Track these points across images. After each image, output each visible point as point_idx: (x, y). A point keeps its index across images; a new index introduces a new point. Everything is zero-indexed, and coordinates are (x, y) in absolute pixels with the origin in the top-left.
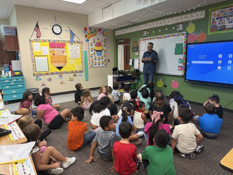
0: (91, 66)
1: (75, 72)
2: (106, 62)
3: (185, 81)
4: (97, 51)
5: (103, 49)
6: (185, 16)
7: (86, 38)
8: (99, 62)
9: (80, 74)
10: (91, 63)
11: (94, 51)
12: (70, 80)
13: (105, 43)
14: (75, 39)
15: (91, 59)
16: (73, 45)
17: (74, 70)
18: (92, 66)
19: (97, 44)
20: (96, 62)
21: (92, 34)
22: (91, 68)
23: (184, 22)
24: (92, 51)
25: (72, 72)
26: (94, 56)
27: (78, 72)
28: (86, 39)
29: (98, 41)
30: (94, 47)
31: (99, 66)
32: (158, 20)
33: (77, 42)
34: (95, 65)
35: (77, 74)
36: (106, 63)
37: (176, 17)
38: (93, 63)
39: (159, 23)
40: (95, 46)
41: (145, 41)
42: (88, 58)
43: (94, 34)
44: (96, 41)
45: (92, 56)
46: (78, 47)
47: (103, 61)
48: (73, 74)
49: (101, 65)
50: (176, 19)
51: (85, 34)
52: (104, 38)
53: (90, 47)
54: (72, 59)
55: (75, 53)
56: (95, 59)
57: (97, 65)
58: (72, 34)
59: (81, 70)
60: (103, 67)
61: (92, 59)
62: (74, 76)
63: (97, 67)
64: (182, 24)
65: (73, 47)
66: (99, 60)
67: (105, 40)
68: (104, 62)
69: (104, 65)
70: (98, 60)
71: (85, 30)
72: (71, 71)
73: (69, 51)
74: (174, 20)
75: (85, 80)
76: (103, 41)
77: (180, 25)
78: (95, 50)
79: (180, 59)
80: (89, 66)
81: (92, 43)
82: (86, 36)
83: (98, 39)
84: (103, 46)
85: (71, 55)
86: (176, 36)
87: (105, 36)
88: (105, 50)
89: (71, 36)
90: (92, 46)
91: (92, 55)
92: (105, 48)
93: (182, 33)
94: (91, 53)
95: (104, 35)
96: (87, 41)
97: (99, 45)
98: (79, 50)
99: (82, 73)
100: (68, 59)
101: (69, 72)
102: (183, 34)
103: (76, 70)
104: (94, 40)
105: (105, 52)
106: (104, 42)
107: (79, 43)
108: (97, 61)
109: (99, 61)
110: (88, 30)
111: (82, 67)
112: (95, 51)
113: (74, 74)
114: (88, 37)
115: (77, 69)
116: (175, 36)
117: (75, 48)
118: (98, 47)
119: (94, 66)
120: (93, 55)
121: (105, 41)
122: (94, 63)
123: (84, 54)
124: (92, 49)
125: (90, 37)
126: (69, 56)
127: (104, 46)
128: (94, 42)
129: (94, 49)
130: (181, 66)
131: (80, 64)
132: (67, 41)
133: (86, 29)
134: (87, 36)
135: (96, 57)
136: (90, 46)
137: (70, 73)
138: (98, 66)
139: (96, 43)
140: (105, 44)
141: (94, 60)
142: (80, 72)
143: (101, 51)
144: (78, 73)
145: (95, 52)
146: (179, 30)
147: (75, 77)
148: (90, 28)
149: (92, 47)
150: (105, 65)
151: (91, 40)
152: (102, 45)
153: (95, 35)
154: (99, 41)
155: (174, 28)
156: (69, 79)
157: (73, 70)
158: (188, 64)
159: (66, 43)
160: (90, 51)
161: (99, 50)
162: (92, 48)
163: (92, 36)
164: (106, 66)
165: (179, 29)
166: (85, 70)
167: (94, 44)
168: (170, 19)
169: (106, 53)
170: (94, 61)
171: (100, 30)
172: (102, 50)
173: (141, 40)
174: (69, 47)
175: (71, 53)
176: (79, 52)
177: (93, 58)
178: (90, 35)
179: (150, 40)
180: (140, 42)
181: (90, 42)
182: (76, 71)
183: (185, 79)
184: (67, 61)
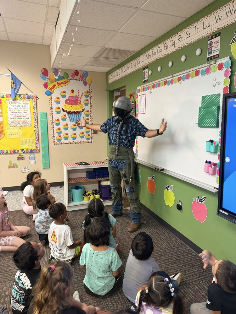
0: (56, 141)
1: (20, 152)
2: (90, 133)
3: (219, 213)
4: (70, 113)
5: (83, 110)
6: (228, 7)
7: (46, 88)
8: (75, 134)
9: (32, 155)
10: (56, 135)
11: (63, 113)
12: (10, 167)
13: (88, 98)
14: (22, 91)
15: (56, 127)
16: (18, 101)
17: (19, 148)
18: (59, 140)
19: (70, 100)
20: (67, 134)
21: (60, 82)
22: (56, 144)
23: (223, 29)
24: (58, 113)
25: (15, 152)
26: (62, 123)
27: (27, 152)
28: (45, 90)
29: (73, 95)
30: (62, 105)
31: (75, 141)
32: (167, 38)
33: (26, 96)
34: (66, 139)
35: (26, 156)
36: (91, 136)
37: (205, 20)
38: (60, 136)
39: (169, 46)
40: (65, 104)
41: (145, 92)
42: (50, 126)
43: (63, 81)
44: (68, 94)
45: (58, 122)
46: (28, 106)
47: (83, 133)
48: (17, 156)
49: (78, 139)
50: (205, 23)
51: (45, 82)
52: (87, 88)
53: (55, 106)
54: (15, 128)
55: (20, 117)
56: (66, 129)
57: (70, 140)
58: (16, 82)
59: (34, 148)
60: (84, 142)
61: (59, 129)
62: (18, 159)
63: (70, 143)
64: (219, 34)
65: (16, 105)
66: (74, 129)
67: (87, 92)
68: (85, 134)
69: (84, 140)
70: (72, 130)
71: (43, 73)
72: (13, 149)
73: (9, 112)
74: (201, 28)
75: (42, 168)
76: (83, 95)
77: (213, 40)
78: (66, 111)
79: (212, 141)
80: (51, 140)
81: (58, 98)
82: (46, 86)
83: (72, 91)
84: (82, 103)
85: (12, 120)
86: (202, 75)
87: (88, 85)
88: (88, 111)
89: (12, 86)
90: (58, 103)
91: (58, 120)
92: (87, 108)
93: (219, 61)
94: (56, 116)
95: (85, 84)
96: (49, 94)
97: (74, 101)
98: (29, 111)
99: (36, 154)
100: (5, 128)
101: (9, 152)
102: (220, 67)
103: (22, 148)
104: (64, 92)
105: (87, 115)
106: (86, 96)
107: (29, 97)
108: (70, 132)
109: (74, 132)
110: (51, 74)
111: (36, 143)
112: (66, 113)
113: (20, 156)
114: (50, 86)
115: (26, 147)
116: (200, 75)
117: (21, 107)
118: (73, 106)
119: (63, 141)
120: (61, 120)
121: (88, 94)
122: (62, 135)
123: (41, 118)
124: (59, 110)
125: (55, 86)
126: (8, 123)
127: (86, 104)
128: (64, 97)
129: (63, 110)
130: (213, 161)
131: (31, 137)
132: (5, 95)
133: (45, 73)
134: (48, 84)
135: (67, 125)
136: (54, 103)
137: (11, 153)
138: (72, 141)
139: (67, 98)
140: (87, 100)
141: (62, 129)
142: (32, 151)
143: (78, 113)
144: (28, 155)
145: (65, 116)
146: (213, 54)
147: (21, 161)
148: (56, 71)
149: (58, 106)
150: (88, 139)
151: (57, 93)
152: (80, 103)
153: (65, 82)
154: (76, 93)
155: (198, 52)
156: (7, 165)
157: (16, 148)
158: (227, 160)
159: (2, 99)
160: (54, 113)
161: (74, 112)
162: (59, 108)
163: (59, 84)
164: (90, 141)
165: (210, 53)
166: (42, 148)
167: (63, 101)
168: (191, 29)
169: (89, 118)
170: (64, 132)
171: (77, 73)
172: (81, 112)
173: (139, 91)
174: (9, 106)
175: (11, 116)
176: (29, 115)
177: (61, 126)
178: (56, 83)
179: (153, 90)
180: (139, 94)
181: (54, 96)
182: (23, 150)
183: (220, 206)
184: (5, 131)
